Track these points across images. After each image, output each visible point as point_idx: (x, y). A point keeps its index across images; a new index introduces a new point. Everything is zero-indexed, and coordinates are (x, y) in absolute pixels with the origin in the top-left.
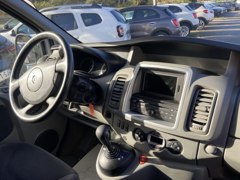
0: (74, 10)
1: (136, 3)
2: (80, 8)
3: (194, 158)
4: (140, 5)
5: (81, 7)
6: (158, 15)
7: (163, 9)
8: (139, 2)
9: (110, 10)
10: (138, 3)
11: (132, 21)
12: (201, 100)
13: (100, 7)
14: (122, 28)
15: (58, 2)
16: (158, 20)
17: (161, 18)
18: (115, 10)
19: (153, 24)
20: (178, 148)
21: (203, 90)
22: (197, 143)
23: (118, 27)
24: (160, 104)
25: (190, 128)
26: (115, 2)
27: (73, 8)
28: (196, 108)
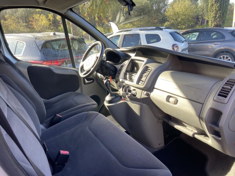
0: (141, 31)
1: (212, 25)
2: (145, 30)
3: (140, 98)
4: (216, 27)
5: (147, 29)
6: (223, 37)
7: (229, 32)
8: (215, 24)
9: (169, 32)
10: (213, 24)
11: (196, 41)
12: (146, 72)
13: (162, 29)
14: (177, 47)
15: (140, 24)
16: (223, 41)
17: (226, 39)
18: (175, 32)
19: (216, 45)
20: (136, 94)
21: (148, 68)
22: (142, 91)
23: (173, 45)
24: (133, 75)
25: (139, 83)
26: (194, 24)
27: (140, 30)
28: (143, 75)
